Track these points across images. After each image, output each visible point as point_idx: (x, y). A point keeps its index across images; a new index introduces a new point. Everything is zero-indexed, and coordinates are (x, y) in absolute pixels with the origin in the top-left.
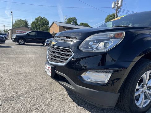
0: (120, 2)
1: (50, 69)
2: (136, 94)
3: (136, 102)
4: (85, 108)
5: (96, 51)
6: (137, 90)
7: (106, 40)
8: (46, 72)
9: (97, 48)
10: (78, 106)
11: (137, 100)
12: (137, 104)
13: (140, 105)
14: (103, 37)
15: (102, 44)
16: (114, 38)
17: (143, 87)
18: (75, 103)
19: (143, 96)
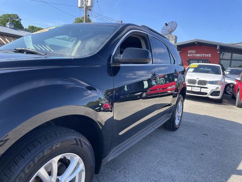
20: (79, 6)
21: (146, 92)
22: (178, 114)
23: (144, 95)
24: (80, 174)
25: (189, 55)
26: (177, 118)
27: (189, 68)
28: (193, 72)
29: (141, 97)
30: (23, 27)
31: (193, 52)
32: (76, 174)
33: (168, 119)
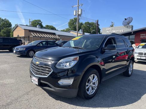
0: (80, 11)
1: (37, 80)
2: (87, 88)
3: (87, 92)
4: (60, 100)
5: (65, 68)
6: (87, 85)
7: (70, 62)
8: (33, 82)
9: (65, 66)
10: (56, 101)
11: (88, 91)
12: (88, 93)
13: (90, 93)
14: (68, 60)
15: (68, 64)
16: (73, 60)
17: (90, 83)
18: (54, 99)
19: (91, 88)
20: (75, 14)
21: (114, 59)
22: (130, 69)
23: (113, 61)
24: (96, 81)
25: (141, 37)
26: (130, 71)
27: (139, 46)
28: (142, 48)
29: (112, 62)
30: (43, 26)
31: (144, 35)
32: (95, 81)
33: (125, 71)
